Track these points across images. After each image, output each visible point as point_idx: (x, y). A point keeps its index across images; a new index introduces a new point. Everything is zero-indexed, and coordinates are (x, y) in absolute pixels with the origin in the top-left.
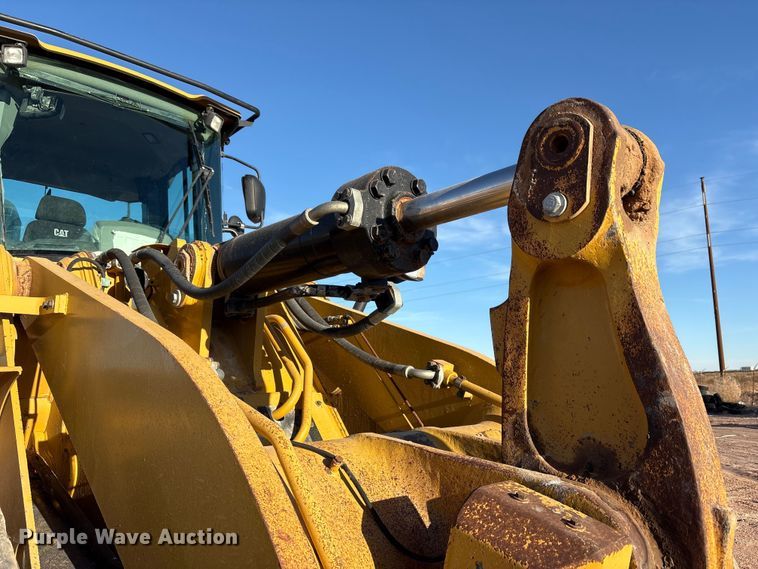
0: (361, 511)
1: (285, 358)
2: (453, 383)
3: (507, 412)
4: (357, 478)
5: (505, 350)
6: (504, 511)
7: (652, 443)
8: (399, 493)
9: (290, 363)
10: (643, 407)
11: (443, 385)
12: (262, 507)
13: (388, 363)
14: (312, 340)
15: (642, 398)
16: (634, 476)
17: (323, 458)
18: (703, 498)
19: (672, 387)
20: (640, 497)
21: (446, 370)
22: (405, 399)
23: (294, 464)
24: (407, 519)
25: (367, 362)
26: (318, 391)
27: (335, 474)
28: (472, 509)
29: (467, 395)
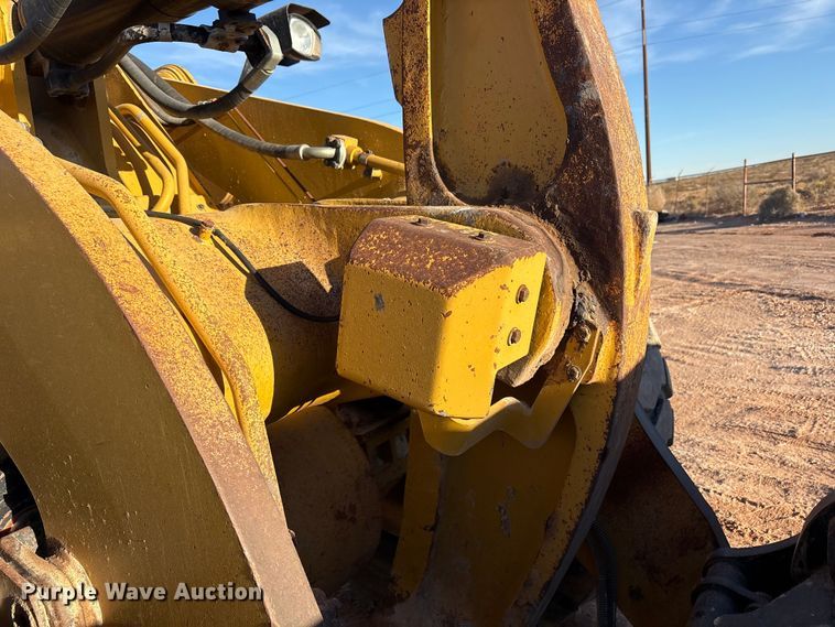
0: (244, 278)
1: (147, 153)
2: (358, 161)
3: (410, 146)
4: (237, 246)
5: (404, 68)
6: (403, 237)
7: (571, 148)
8: (291, 259)
9: (155, 159)
10: (562, 106)
11: (347, 164)
12: (92, 258)
13: (278, 146)
14: (185, 137)
15: (562, 96)
16: (551, 191)
17: (189, 227)
18: (623, 200)
19: (595, 75)
20: (558, 213)
21: (348, 146)
22: (305, 191)
23: (142, 219)
24: (304, 285)
25: (252, 149)
26: (199, 194)
27: (207, 242)
28: (367, 242)
29: (376, 173)
